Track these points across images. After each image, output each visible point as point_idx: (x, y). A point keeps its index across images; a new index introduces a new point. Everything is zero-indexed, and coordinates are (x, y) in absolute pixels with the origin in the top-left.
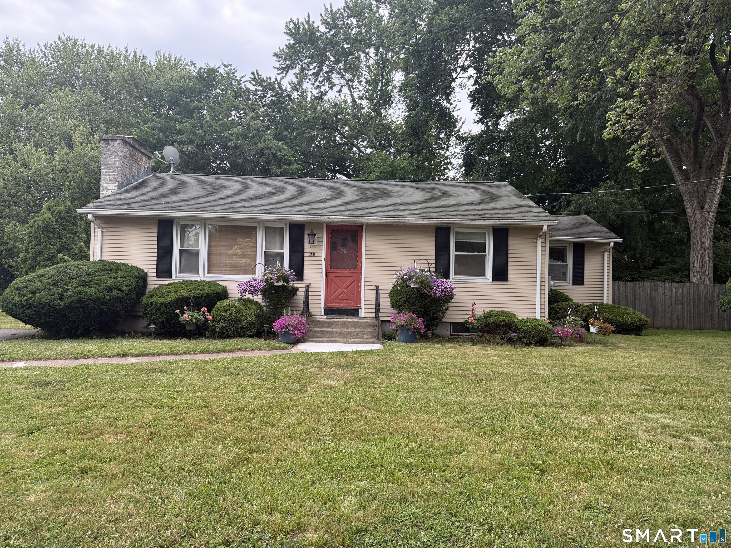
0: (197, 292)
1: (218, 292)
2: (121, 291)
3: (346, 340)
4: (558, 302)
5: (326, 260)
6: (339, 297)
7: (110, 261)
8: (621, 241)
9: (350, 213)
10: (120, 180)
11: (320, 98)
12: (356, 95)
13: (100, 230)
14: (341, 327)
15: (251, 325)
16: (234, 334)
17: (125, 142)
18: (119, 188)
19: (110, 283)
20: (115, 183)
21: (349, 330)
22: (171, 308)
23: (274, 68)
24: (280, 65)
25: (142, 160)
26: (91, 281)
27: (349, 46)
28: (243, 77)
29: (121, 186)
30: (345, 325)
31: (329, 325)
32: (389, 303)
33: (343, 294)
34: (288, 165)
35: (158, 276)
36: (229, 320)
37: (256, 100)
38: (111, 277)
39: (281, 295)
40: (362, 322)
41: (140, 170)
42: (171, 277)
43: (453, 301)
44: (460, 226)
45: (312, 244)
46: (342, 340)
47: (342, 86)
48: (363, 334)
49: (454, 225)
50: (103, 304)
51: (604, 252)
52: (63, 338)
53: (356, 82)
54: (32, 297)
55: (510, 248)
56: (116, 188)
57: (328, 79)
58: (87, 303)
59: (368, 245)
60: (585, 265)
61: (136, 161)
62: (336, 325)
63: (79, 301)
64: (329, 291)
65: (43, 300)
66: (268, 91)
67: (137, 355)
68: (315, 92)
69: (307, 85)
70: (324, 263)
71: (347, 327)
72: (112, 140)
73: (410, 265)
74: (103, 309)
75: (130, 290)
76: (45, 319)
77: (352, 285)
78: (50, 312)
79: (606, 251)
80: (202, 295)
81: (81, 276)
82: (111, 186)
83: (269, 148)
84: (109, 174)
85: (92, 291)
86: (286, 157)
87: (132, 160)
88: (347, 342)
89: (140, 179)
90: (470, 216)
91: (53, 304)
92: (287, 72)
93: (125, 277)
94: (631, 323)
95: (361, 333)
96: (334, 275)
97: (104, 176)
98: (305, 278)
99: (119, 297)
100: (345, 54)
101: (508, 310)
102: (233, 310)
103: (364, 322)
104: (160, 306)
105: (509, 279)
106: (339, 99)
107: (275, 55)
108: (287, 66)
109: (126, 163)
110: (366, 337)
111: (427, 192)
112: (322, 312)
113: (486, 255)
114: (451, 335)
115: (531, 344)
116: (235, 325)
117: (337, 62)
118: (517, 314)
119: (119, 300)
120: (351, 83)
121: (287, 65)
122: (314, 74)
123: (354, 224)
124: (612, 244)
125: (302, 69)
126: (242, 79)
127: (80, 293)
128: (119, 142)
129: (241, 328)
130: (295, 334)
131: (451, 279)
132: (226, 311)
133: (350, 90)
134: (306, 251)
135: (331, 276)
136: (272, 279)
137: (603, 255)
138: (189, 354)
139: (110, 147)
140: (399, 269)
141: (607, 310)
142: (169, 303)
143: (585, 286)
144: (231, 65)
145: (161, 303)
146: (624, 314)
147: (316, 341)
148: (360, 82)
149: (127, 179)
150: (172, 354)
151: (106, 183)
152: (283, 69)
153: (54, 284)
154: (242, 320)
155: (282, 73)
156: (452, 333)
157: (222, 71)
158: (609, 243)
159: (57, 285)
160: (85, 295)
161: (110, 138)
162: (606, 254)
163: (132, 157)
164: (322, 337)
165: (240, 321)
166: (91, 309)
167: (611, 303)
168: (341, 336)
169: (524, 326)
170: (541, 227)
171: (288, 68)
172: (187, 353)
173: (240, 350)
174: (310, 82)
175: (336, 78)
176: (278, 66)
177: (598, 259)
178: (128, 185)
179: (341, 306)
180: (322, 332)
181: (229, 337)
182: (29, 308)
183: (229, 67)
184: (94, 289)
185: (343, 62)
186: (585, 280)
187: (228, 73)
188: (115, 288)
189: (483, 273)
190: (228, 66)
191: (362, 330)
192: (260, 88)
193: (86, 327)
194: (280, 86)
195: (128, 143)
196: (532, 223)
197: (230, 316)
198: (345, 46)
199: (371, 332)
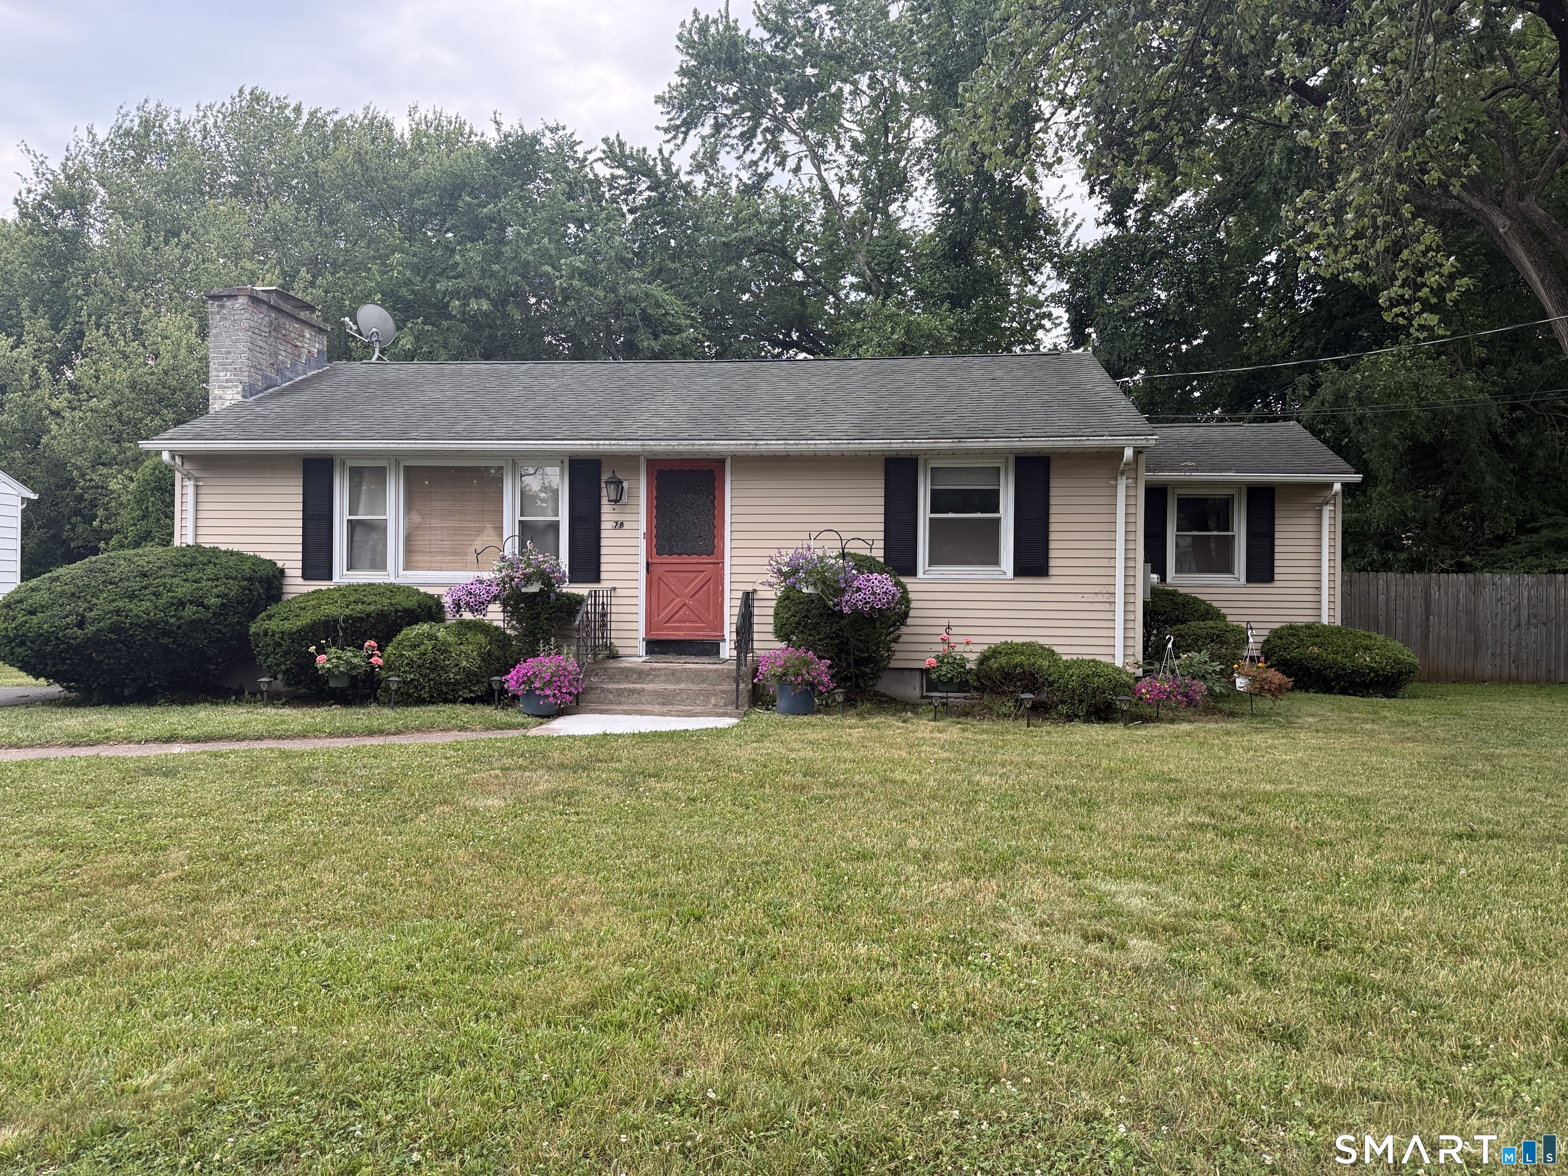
0: (360, 606)
1: (407, 606)
2: (204, 607)
3: (665, 709)
4: (1184, 622)
5: (648, 536)
6: (677, 616)
7: (207, 546)
8: (1357, 478)
9: (695, 433)
10: (246, 379)
11: (755, 188)
12: (830, 176)
13: (192, 483)
14: (665, 682)
15: (471, 677)
16: (432, 696)
17: (255, 300)
18: (244, 397)
19: (183, 590)
20: (236, 387)
21: (682, 686)
22: (304, 643)
23: (657, 128)
24: (671, 120)
25: (304, 336)
26: (145, 588)
27: (816, 71)
28: (590, 152)
29: (249, 391)
30: (673, 676)
31: (640, 678)
32: (771, 628)
33: (684, 608)
34: (672, 334)
35: (306, 576)
36: (419, 666)
37: (614, 200)
38: (186, 580)
39: (539, 613)
40: (711, 670)
41: (299, 356)
42: (330, 578)
43: (909, 621)
44: (939, 454)
45: (616, 501)
46: (657, 708)
47: (800, 159)
48: (707, 695)
49: (926, 452)
50: (165, 634)
51: (1321, 505)
52: (98, 704)
53: (831, 147)
54: (26, 622)
55: (1053, 501)
56: (240, 398)
57: (774, 146)
58: (131, 632)
59: (736, 501)
60: (1277, 535)
61: (286, 339)
62: (655, 676)
63: (116, 628)
64: (654, 604)
65: (45, 626)
66: (639, 179)
67: (196, 740)
68: (745, 176)
69: (728, 162)
70: (643, 543)
71: (679, 681)
72: (229, 297)
73: (799, 544)
74: (167, 645)
75: (223, 604)
76: (55, 665)
77: (705, 588)
78: (62, 652)
79: (1327, 503)
80: (369, 615)
81: (128, 579)
82: (230, 391)
83: (633, 300)
84: (224, 367)
85: (141, 608)
86: (670, 318)
87: (276, 338)
88: (668, 714)
89: (298, 375)
90: (957, 432)
91: (65, 636)
92: (686, 134)
93: (217, 580)
94: (1371, 669)
95: (702, 695)
96: (666, 568)
97: (215, 373)
98: (603, 576)
99: (199, 621)
100: (808, 89)
101: (1042, 641)
102: (428, 645)
103: (715, 671)
104: (282, 638)
105: (1052, 571)
106: (798, 186)
107: (659, 99)
108: (685, 122)
109: (260, 343)
110: (713, 702)
111: (894, 381)
112: (642, 648)
113: (999, 519)
114: (923, 697)
115: (1076, 716)
116: (431, 676)
117: (789, 107)
118: (1057, 650)
119: (195, 625)
120: (821, 151)
121: (685, 120)
122: (742, 134)
123: (706, 457)
124: (1337, 487)
125: (718, 127)
126: (589, 156)
127: (118, 612)
128: (242, 300)
129: (447, 684)
130: (547, 696)
131: (920, 574)
132: (414, 647)
133: (818, 169)
134: (604, 517)
135: (659, 570)
136: (512, 579)
137: (1321, 511)
138: (305, 737)
139: (224, 311)
140: (774, 553)
141: (1318, 640)
142: (298, 631)
143: (1277, 584)
144: (564, 128)
145: (283, 633)
146: (1356, 649)
147: (602, 712)
148: (839, 147)
149: (265, 377)
150: (270, 737)
151: (220, 387)
152: (677, 127)
153: (73, 594)
154: (447, 666)
155: (675, 137)
156: (925, 694)
157: (547, 141)
158: (1330, 485)
159: (79, 598)
160: (127, 617)
161: (226, 293)
162: (1327, 511)
163: (275, 330)
164: (620, 703)
165: (444, 669)
166: (141, 645)
167: (1338, 623)
168: (660, 700)
169: (1063, 678)
170: (1119, 452)
171: (689, 124)
172: (303, 735)
173: (418, 730)
174: (734, 154)
175: (790, 143)
176: (666, 125)
177: (1308, 521)
178: (266, 389)
179: (681, 635)
180: (620, 693)
181: (420, 702)
182: (22, 643)
183: (561, 133)
184: (146, 605)
185: (806, 107)
186: (1277, 570)
187: (559, 145)
188: (191, 603)
189: (993, 559)
190: (557, 129)
191: (711, 688)
192: (621, 172)
193: (140, 682)
194: (667, 167)
195: (264, 302)
196: (1095, 442)
197: (420, 658)
198: (809, 71)
199: (724, 692)
